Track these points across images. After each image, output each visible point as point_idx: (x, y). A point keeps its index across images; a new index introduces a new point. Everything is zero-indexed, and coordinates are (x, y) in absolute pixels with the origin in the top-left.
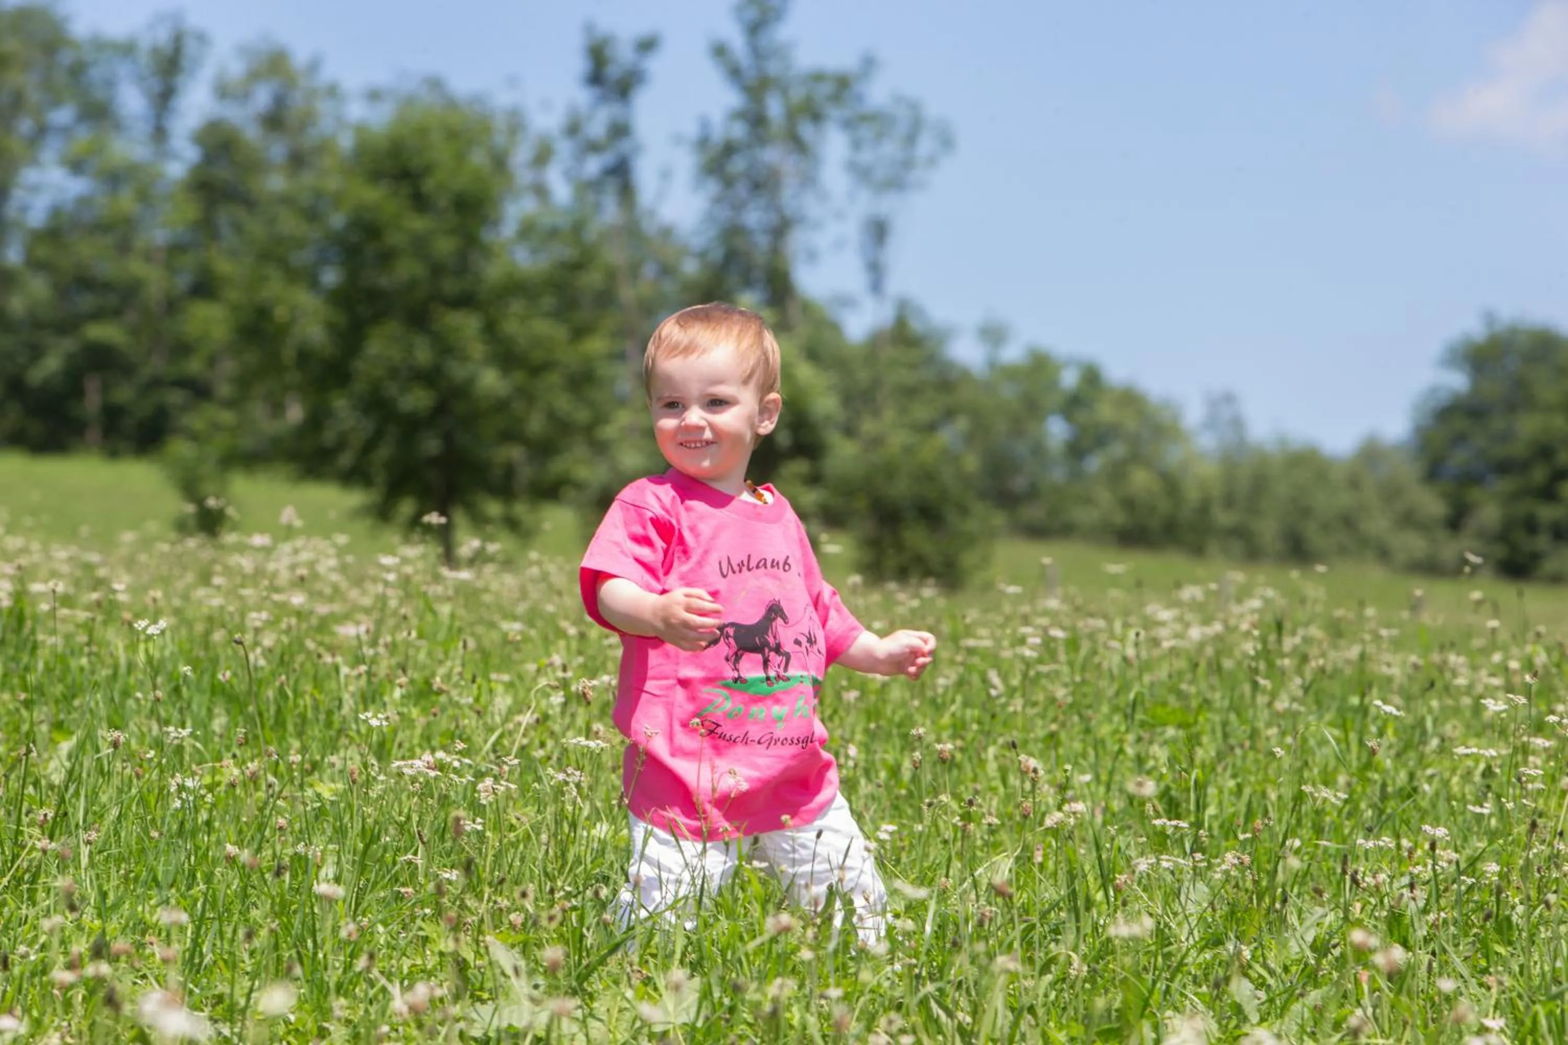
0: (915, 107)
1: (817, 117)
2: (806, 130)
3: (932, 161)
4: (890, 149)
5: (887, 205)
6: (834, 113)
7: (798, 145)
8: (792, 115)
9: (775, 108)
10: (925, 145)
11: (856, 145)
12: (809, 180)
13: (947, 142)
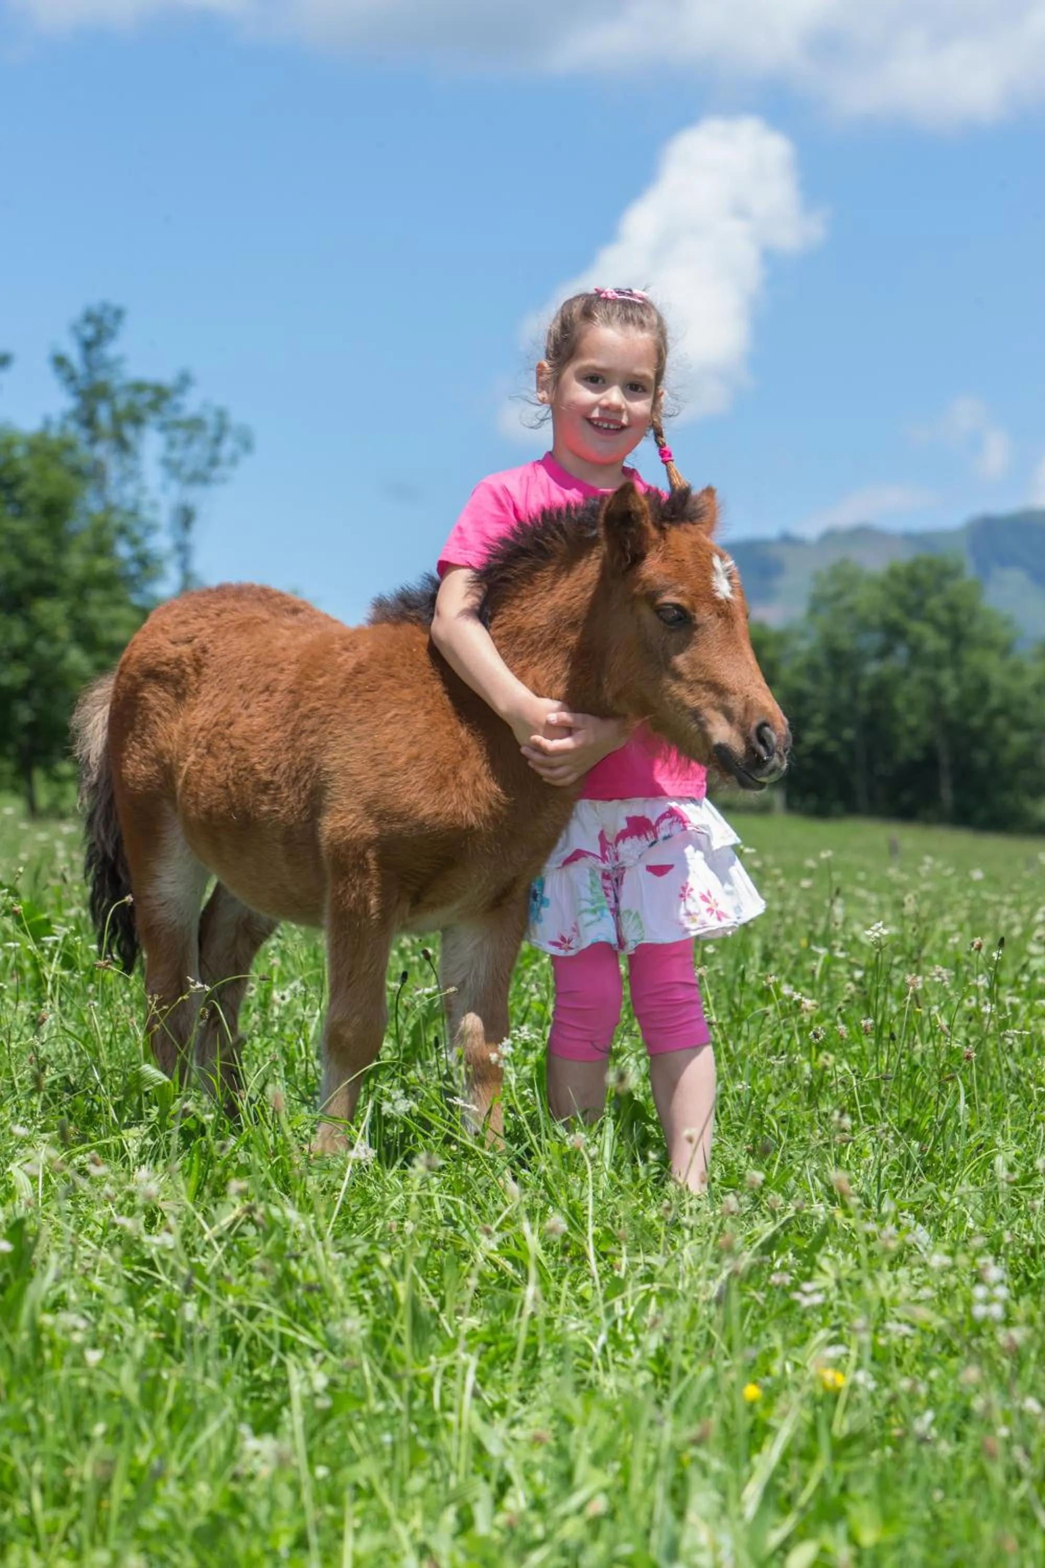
0: (221, 414)
1: (137, 421)
2: (129, 433)
3: (234, 460)
4: (198, 452)
5: (195, 495)
6: (153, 419)
7: (123, 446)
8: (117, 419)
9: (103, 414)
10: (228, 447)
11: (171, 445)
12: (131, 475)
13: (247, 445)
